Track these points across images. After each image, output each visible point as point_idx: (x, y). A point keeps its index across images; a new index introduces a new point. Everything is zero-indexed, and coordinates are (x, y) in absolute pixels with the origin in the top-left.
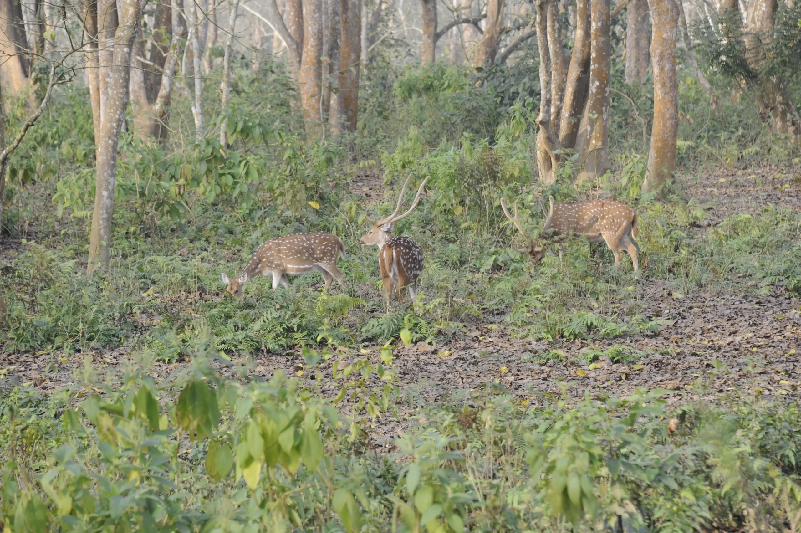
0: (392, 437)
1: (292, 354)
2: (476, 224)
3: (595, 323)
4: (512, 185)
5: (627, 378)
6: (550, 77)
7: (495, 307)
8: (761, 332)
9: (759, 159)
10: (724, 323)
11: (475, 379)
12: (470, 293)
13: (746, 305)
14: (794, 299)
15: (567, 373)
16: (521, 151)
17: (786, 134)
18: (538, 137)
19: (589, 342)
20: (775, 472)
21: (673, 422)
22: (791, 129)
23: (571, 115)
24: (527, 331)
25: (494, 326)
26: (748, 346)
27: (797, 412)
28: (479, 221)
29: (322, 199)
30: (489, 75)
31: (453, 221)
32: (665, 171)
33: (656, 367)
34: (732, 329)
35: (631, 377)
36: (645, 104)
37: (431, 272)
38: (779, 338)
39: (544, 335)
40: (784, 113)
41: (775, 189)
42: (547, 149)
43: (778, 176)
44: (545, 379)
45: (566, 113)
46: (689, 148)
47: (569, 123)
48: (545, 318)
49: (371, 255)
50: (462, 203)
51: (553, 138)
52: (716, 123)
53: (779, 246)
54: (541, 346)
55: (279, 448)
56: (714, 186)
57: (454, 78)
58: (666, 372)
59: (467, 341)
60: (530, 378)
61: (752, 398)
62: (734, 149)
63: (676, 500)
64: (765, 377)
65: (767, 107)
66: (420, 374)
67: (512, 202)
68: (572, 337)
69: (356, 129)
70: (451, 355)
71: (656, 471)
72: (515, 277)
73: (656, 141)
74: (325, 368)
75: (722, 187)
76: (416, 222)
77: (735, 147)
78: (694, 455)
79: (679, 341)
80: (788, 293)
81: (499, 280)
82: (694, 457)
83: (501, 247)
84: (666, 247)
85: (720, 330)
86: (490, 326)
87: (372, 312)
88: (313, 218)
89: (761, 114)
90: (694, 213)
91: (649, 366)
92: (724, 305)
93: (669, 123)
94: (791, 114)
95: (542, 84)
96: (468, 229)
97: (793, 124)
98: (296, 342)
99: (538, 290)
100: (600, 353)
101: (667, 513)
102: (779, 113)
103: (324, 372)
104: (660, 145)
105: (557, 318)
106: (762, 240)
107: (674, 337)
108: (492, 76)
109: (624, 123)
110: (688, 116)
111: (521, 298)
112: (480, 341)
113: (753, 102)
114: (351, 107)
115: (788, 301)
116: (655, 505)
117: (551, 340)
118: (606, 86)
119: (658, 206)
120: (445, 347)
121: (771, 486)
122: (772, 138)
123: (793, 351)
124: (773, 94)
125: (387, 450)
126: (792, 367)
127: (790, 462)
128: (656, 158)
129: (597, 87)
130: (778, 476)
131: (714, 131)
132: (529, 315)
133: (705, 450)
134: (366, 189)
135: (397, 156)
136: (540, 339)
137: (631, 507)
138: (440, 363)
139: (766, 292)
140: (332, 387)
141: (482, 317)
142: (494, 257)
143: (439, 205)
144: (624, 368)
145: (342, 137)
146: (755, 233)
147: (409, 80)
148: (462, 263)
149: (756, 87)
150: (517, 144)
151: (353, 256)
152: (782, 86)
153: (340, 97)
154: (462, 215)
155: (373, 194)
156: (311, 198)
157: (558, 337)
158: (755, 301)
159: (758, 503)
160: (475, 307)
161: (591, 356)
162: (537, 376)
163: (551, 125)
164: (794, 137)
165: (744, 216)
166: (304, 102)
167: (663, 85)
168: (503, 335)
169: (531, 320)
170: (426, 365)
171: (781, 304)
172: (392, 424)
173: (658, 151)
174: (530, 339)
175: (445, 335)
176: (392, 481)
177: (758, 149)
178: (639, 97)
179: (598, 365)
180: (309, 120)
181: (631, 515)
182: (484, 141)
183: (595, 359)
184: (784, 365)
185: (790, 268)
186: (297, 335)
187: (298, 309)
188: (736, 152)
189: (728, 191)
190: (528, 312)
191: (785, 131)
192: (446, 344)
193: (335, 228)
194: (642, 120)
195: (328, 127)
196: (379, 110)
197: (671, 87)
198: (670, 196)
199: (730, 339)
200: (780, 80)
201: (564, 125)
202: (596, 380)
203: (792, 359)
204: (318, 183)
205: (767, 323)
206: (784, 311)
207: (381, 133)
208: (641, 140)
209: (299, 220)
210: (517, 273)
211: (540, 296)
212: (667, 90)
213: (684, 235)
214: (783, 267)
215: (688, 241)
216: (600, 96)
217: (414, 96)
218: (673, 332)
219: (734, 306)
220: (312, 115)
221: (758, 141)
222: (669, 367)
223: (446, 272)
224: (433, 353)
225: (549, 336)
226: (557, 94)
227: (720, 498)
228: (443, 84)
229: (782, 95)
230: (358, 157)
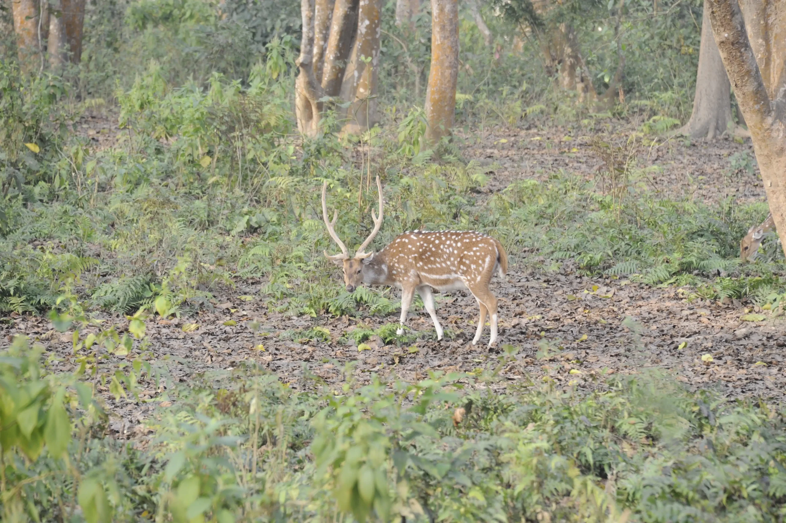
0: (131, 422)
1: (7, 322)
2: (226, 179)
3: (365, 298)
4: (267, 136)
5: (400, 361)
6: (313, 11)
7: (250, 276)
8: (549, 315)
9: (544, 118)
10: (509, 303)
11: (226, 358)
12: (220, 259)
13: (533, 283)
14: (585, 278)
15: (333, 353)
16: (280, 97)
17: (574, 92)
18: (297, 81)
19: (357, 319)
20: (574, 472)
21: (459, 412)
22: (580, 86)
23: (337, 58)
24: (287, 304)
25: (249, 298)
26: (536, 329)
27: (594, 405)
28: (230, 176)
29: (42, 141)
30: (239, 7)
31: (198, 174)
32: (442, 127)
33: (433, 350)
34: (518, 310)
35: (406, 360)
36: (418, 50)
37: (174, 233)
38: (570, 321)
39: (307, 309)
40: (572, 67)
41: (562, 153)
42: (307, 95)
43: (565, 139)
44: (307, 360)
45: (330, 55)
46: (467, 102)
47: (333, 67)
48: (307, 290)
49: (101, 209)
50: (210, 153)
51: (316, 82)
52: (496, 76)
53: (572, 217)
54: (303, 322)
55: (18, 430)
56: (494, 147)
57: (197, 8)
58: (444, 356)
59: (217, 313)
60: (290, 358)
61: (546, 387)
62: (517, 106)
63: (464, 500)
64: (555, 366)
65: (553, 60)
66: (162, 349)
67: (267, 155)
68: (338, 313)
69: (80, 61)
70: (198, 329)
71: (448, 466)
72: (272, 241)
73: (433, 93)
74: (48, 340)
75: (503, 148)
76: (155, 173)
77: (519, 103)
78: (486, 449)
79: (459, 321)
80: (579, 271)
81: (255, 245)
82: (486, 453)
83: (254, 206)
84: (444, 214)
85: (504, 310)
86: (243, 297)
87: (104, 276)
88: (31, 163)
89: (547, 67)
90: (474, 177)
91: (426, 348)
92: (509, 282)
93: (448, 72)
94: (581, 68)
95: (304, 20)
96: (216, 184)
97: (582, 80)
98: (12, 308)
99: (300, 258)
100: (371, 333)
101: (454, 515)
102: (567, 68)
103: (47, 344)
104: (437, 97)
105: (322, 290)
106: (550, 211)
107: (453, 317)
108: (242, 8)
109: (393, 71)
110: (467, 66)
111: (281, 266)
112: (231, 315)
113: (538, 53)
114: (75, 35)
115: (579, 280)
116: (440, 506)
117: (314, 315)
118: (377, 26)
119: (435, 166)
120: (191, 320)
121: (569, 488)
122: (560, 95)
123: (585, 337)
124: (561, 44)
125: (125, 437)
126: (584, 355)
127: (587, 461)
128: (433, 111)
129: (367, 27)
130: (577, 476)
131: (495, 84)
132: (288, 286)
133: (499, 444)
134: (92, 133)
135: (135, 94)
136: (302, 314)
137: (418, 507)
138: (184, 338)
139: (555, 269)
140: (56, 362)
141: (234, 286)
142: (247, 217)
143: (183, 155)
144: (398, 351)
145: (64, 70)
146: (542, 201)
147: (143, 7)
148: (211, 223)
149: (541, 35)
150: (275, 88)
151: (80, 210)
152: (571, 36)
153: (61, 22)
154: (209, 167)
155: (101, 138)
156: (29, 139)
157: (322, 312)
158: (543, 278)
159: (554, 506)
160: (226, 275)
161: (360, 335)
162: (298, 357)
163: (313, 68)
164: (582, 95)
165: (530, 182)
166: (18, 24)
167: (443, 28)
168: (259, 307)
169: (291, 291)
170: (168, 339)
171: (571, 283)
172: (129, 407)
173: (435, 103)
174: (290, 313)
175: (191, 305)
176: (135, 472)
177: (543, 107)
178: (412, 41)
179: (368, 346)
180: (22, 46)
181: (417, 516)
182: (237, 82)
183: (365, 339)
184: (575, 352)
185: (582, 243)
186: (13, 300)
187: (15, 269)
188: (519, 110)
189: (510, 153)
190: (289, 282)
191: (573, 87)
192: (192, 316)
193: (58, 176)
194: (414, 68)
195: (47, 57)
196: (109, 39)
197: (451, 31)
198: (447, 157)
199: (515, 321)
200: (569, 28)
201: (327, 68)
202: (365, 363)
203: (584, 345)
204: (38, 121)
205: (556, 304)
206: (574, 292)
207: (110, 69)
208: (413, 90)
209: (14, 165)
210: (275, 237)
211: (302, 265)
212: (447, 34)
213: (464, 201)
214: (575, 241)
215: (469, 208)
216: (369, 38)
217: (150, 26)
218: (452, 311)
219: (520, 284)
220: (27, 41)
221: (543, 98)
222: (448, 351)
223: (192, 234)
224: (177, 326)
225: (313, 311)
226: (321, 32)
227: (512, 499)
228: (184, 14)
229: (571, 46)
230: (83, 95)
